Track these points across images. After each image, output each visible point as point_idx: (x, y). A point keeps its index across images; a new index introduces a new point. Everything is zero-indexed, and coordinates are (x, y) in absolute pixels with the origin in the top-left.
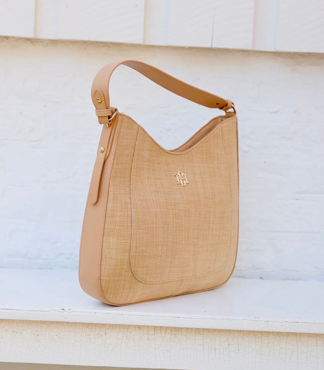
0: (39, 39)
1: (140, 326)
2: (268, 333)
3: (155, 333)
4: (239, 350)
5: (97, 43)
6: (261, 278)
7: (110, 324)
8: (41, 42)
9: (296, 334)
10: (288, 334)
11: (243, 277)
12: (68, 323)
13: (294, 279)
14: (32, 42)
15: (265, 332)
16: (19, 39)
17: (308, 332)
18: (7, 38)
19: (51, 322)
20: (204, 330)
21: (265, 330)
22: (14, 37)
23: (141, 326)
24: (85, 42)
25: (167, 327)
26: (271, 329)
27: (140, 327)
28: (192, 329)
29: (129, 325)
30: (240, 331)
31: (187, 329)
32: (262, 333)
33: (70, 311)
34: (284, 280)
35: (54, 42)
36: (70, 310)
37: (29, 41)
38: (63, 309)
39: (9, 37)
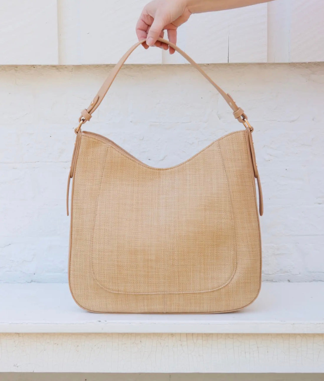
2: (295, 335)
3: (188, 339)
4: (268, 352)
6: (289, 281)
8: (66, 67)
10: (314, 335)
11: (272, 281)
12: (105, 334)
14: (57, 69)
15: (292, 334)
16: (45, 67)
18: (34, 66)
20: (234, 334)
22: (40, 65)
25: (198, 334)
26: (297, 331)
28: (222, 334)
29: (162, 333)
30: (268, 334)
31: (217, 334)
32: (289, 335)
35: (78, 67)
36: (106, 321)
37: (54, 68)
38: (100, 321)
39: (35, 65)
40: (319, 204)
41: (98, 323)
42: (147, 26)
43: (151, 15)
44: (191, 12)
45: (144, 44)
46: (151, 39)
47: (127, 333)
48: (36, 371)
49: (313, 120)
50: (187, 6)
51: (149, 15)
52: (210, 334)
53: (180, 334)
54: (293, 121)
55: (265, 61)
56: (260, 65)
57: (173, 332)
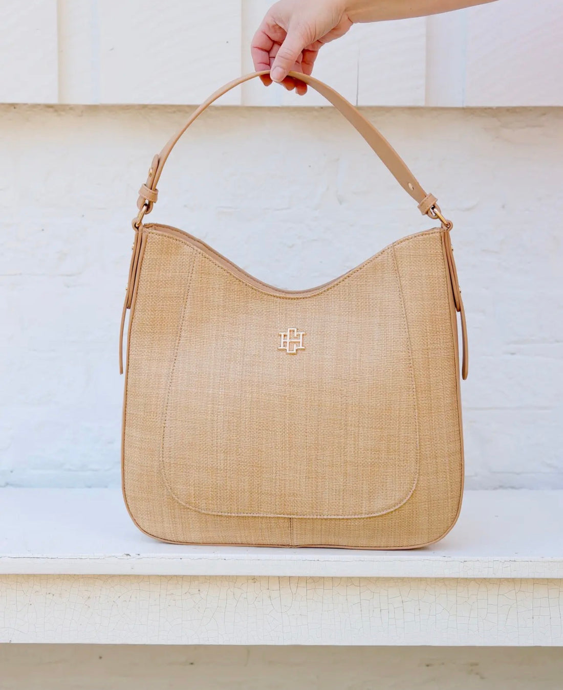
0: (68, 105)
1: (254, 576)
2: (467, 581)
3: (281, 587)
5: (165, 107)
7: (205, 576)
9: (513, 581)
10: (500, 581)
12: (137, 577)
13: (513, 488)
14: (56, 111)
15: (462, 579)
16: (35, 106)
17: (531, 576)
18: (14, 106)
19: (110, 575)
20: (361, 579)
21: (462, 575)
22: (25, 104)
23: (257, 576)
24: (144, 107)
25: (299, 577)
26: (470, 574)
27: (254, 579)
28: (341, 578)
29: (237, 576)
30: (421, 579)
31: (333, 579)
32: (457, 580)
33: (139, 557)
34: (495, 489)
35: (93, 109)
36: (139, 555)
37: (51, 110)
38: (128, 555)
39: (17, 104)
40: (513, 354)
41: (126, 557)
42: (271, 43)
43: (281, 25)
44: (351, 21)
45: (266, 78)
46: (280, 70)
47: (176, 576)
48: (15, 641)
49: (503, 207)
50: (346, 10)
51: (277, 25)
52: (320, 578)
53: (268, 578)
54: (468, 209)
55: (422, 104)
56: (413, 110)
57: (256, 573)
